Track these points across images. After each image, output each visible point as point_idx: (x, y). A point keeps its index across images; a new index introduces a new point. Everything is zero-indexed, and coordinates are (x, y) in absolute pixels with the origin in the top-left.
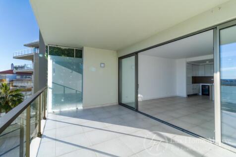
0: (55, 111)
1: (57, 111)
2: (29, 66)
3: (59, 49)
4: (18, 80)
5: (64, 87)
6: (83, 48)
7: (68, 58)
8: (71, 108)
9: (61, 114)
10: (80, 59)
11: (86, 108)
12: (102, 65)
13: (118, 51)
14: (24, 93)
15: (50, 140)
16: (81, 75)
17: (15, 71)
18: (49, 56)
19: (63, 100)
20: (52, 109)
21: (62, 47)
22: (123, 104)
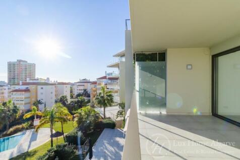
0: (142, 112)
1: (143, 112)
2: (117, 73)
3: (144, 54)
4: (110, 84)
5: (145, 90)
6: (166, 50)
7: (152, 62)
8: (155, 111)
9: (146, 115)
10: (163, 62)
11: (170, 114)
12: (189, 67)
13: (211, 48)
14: (113, 94)
15: (144, 138)
16: (164, 80)
17: (108, 77)
18: (136, 62)
19: (148, 103)
20: (139, 110)
21: (146, 53)
22: (220, 116)
